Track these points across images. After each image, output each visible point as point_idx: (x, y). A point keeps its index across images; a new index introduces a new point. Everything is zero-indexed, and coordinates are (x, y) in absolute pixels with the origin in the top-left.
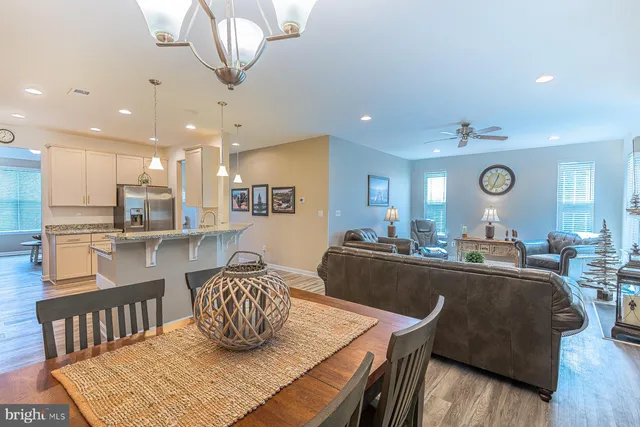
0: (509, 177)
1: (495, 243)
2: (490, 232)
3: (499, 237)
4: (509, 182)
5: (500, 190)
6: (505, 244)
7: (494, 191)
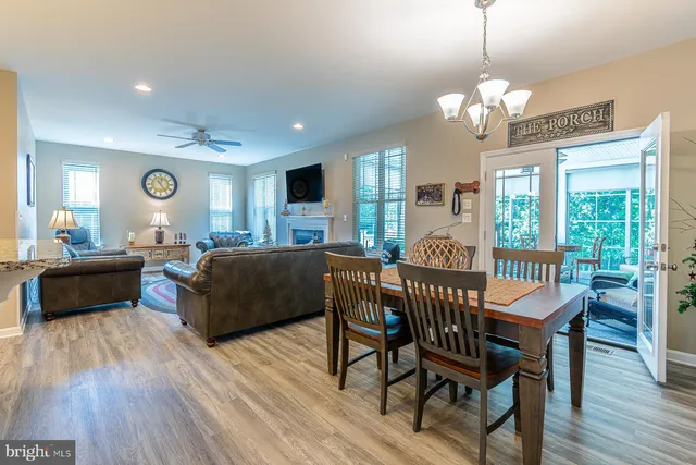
0: (172, 182)
1: (166, 247)
2: (160, 237)
3: (169, 240)
4: (172, 188)
5: (164, 194)
6: (174, 247)
7: (158, 194)
